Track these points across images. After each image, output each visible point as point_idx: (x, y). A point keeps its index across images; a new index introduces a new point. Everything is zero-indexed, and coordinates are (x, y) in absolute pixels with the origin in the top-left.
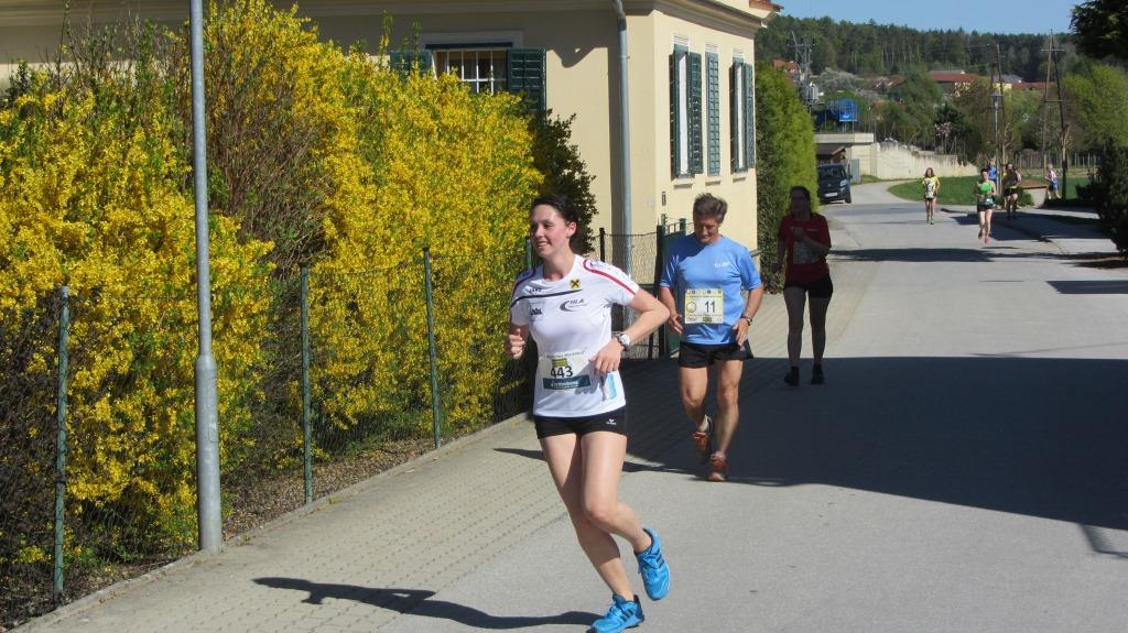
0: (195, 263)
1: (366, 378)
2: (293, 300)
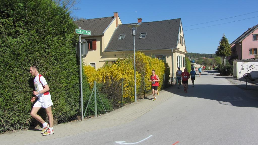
0: (134, 76)
2: (143, 79)
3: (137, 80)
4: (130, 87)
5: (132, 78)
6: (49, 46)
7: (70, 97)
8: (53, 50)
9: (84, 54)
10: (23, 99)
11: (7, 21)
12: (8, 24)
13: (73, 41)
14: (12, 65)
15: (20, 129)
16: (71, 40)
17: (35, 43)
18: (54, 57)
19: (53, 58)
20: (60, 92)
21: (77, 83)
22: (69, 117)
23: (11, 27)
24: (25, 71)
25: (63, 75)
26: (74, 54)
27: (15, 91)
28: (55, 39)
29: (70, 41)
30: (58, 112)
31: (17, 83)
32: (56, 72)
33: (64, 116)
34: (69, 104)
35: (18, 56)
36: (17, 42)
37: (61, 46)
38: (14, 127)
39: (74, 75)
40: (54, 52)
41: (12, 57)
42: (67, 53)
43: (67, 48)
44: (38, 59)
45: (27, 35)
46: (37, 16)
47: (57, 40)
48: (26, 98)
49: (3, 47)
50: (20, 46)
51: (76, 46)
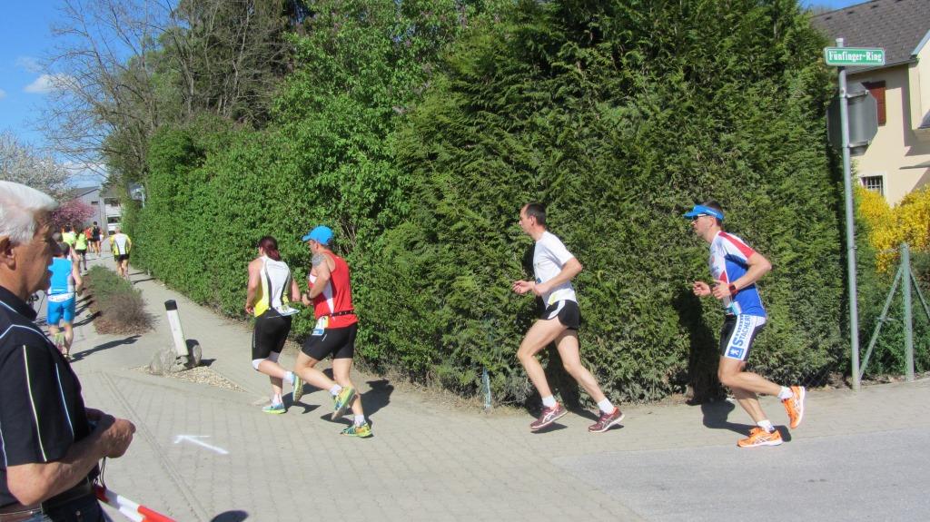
6: (731, 121)
7: (809, 299)
8: (744, 133)
9: (860, 140)
10: (652, 303)
11: (595, 53)
12: (599, 63)
13: (813, 94)
14: (617, 193)
15: (643, 401)
16: (808, 93)
17: (685, 114)
18: (748, 158)
19: (743, 163)
20: (771, 283)
21: (834, 252)
22: (804, 374)
23: (607, 72)
24: (656, 213)
25: (780, 222)
26: (820, 141)
27: (627, 275)
28: (748, 95)
29: (803, 97)
30: (767, 353)
31: (633, 249)
32: (755, 212)
33: (785, 369)
34: (803, 327)
35: (634, 164)
36: (629, 117)
37: (770, 117)
38: (623, 391)
39: (819, 219)
40: (749, 140)
41: (615, 166)
42: (793, 142)
43: (793, 121)
44: (696, 170)
45: (656, 90)
46: (684, 22)
47: (758, 99)
48: (661, 299)
49: (587, 137)
50: (637, 130)
51: (827, 112)
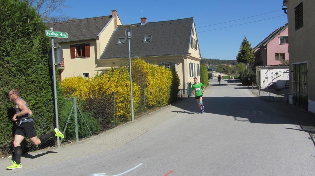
0: (130, 88)
1: (153, 100)
2: (143, 93)
3: (135, 94)
4: (125, 103)
5: (128, 91)
6: (9, 53)
7: (41, 117)
8: (14, 57)
13: (42, 45)
16: (40, 44)
18: (16, 67)
19: (14, 69)
21: (50, 100)
25: (29, 90)
26: (46, 61)
29: (39, 46)
32: (19, 86)
34: (40, 127)
37: (26, 52)
40: (16, 60)
42: (35, 61)
43: (35, 54)
